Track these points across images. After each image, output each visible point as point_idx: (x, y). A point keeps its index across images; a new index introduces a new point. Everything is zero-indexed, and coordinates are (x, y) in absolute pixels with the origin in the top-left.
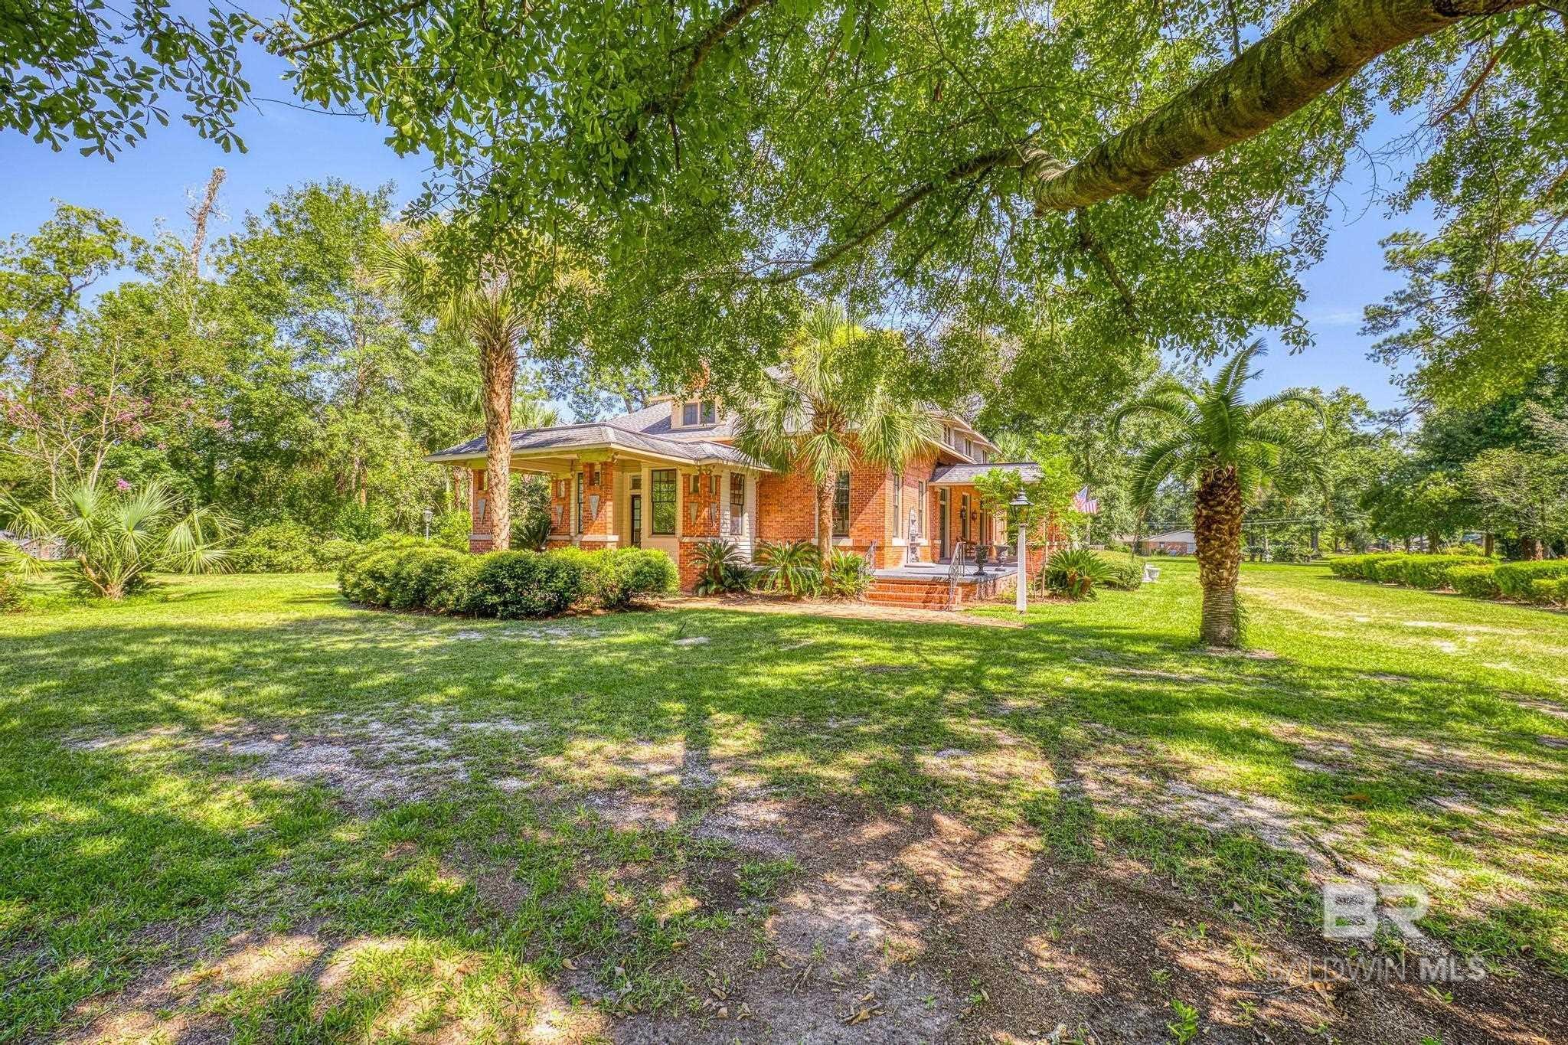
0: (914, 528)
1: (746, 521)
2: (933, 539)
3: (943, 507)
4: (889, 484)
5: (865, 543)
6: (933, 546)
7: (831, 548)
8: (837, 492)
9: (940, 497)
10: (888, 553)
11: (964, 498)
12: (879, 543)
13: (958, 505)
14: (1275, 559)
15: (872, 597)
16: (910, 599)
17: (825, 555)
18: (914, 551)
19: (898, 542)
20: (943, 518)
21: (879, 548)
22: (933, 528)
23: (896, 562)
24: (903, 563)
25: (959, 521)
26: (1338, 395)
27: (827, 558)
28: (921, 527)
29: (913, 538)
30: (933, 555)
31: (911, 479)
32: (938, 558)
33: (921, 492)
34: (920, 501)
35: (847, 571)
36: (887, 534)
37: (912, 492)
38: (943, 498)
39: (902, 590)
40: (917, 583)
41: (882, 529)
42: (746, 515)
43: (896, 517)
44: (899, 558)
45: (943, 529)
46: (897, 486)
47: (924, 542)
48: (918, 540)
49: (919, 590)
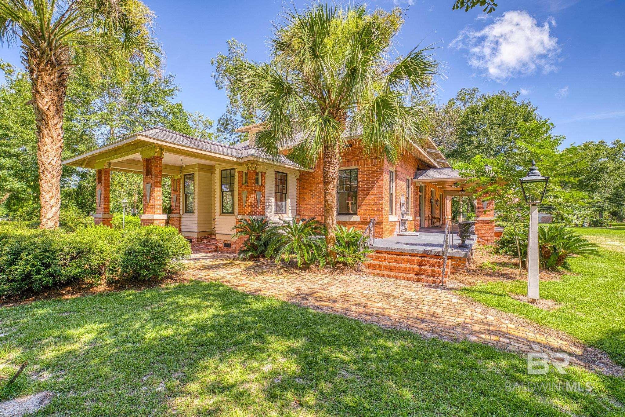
0: (404, 209)
1: (289, 205)
2: (415, 216)
3: (420, 196)
4: (386, 177)
5: (368, 220)
6: (415, 221)
7: (335, 225)
8: (340, 178)
9: (419, 189)
10: (385, 226)
11: (432, 191)
12: (379, 220)
13: (428, 196)
14: (590, 226)
15: (370, 266)
16: (404, 270)
17: (330, 231)
18: (403, 224)
19: (393, 218)
20: (420, 203)
21: (379, 223)
22: (415, 209)
23: (391, 233)
24: (396, 233)
25: (430, 205)
26: (615, 144)
27: (332, 233)
28: (408, 208)
29: (403, 216)
30: (415, 226)
31: (402, 176)
32: (418, 228)
33: (408, 186)
34: (408, 191)
35: (348, 244)
36: (385, 213)
37: (402, 185)
38: (421, 192)
39: (397, 261)
40: (410, 255)
41: (381, 209)
42: (289, 201)
43: (391, 201)
44: (393, 230)
45: (420, 210)
46: (392, 180)
47: (410, 218)
48: (406, 217)
49: (411, 262)
